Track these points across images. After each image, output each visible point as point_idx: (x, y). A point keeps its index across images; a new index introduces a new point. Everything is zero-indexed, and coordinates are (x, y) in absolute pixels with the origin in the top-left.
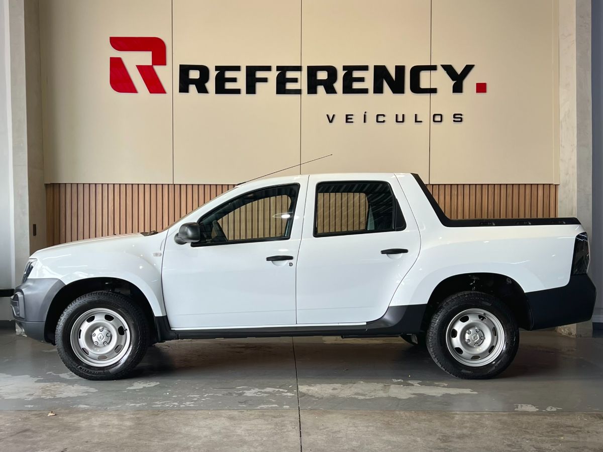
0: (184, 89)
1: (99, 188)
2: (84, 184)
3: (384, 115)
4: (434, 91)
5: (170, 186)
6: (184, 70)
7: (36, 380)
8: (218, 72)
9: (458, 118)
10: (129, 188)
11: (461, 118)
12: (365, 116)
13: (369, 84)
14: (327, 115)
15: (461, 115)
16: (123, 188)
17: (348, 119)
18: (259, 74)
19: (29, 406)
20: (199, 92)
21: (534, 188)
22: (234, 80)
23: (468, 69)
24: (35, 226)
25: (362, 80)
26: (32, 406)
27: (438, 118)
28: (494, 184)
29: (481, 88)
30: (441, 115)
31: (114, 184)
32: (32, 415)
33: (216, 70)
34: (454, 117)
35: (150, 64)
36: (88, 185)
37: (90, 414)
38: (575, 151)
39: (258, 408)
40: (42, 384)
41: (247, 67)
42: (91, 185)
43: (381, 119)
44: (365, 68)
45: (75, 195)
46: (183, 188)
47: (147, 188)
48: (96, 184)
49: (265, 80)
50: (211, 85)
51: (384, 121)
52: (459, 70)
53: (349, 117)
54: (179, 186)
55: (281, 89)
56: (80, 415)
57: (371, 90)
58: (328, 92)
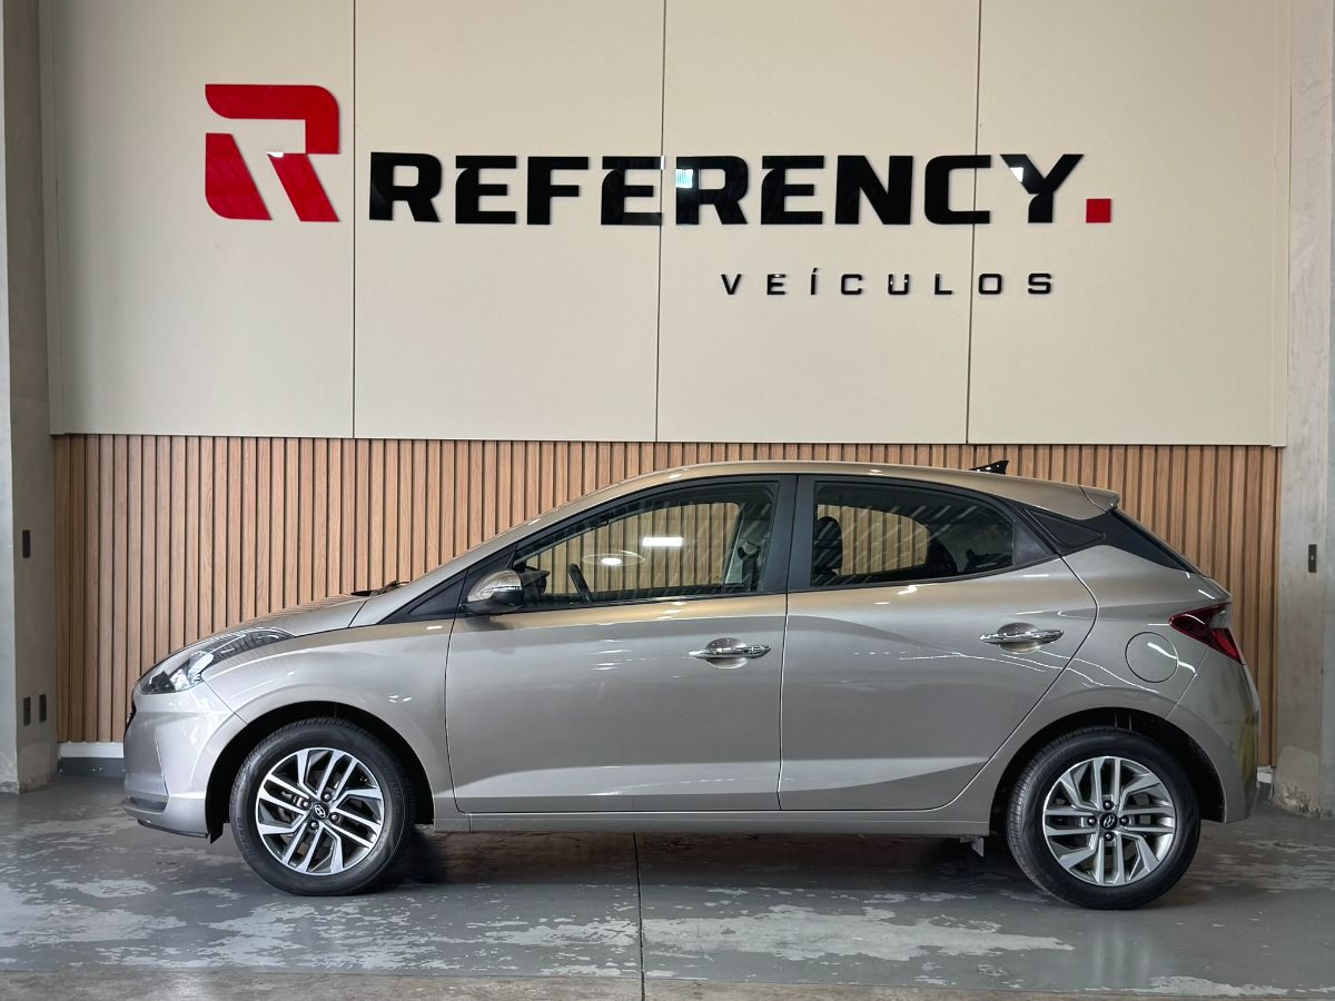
0: (380, 211)
1: (179, 446)
2: (142, 436)
3: (859, 277)
4: (982, 217)
5: (346, 443)
6: (383, 165)
7: (22, 899)
8: (462, 170)
9: (1040, 284)
10: (250, 447)
11: (1048, 285)
12: (814, 277)
13: (825, 199)
14: (724, 277)
15: (1048, 276)
16: (235, 445)
17: (773, 286)
18: (560, 177)
19: (7, 960)
20: (417, 218)
21: (1224, 456)
22: (501, 190)
23: (1068, 163)
24: (26, 535)
25: (807, 190)
26: (14, 960)
27: (991, 284)
28: (1126, 446)
29: (1099, 211)
30: (999, 277)
31: (214, 438)
32: (11, 982)
33: (457, 167)
34: (1031, 283)
35: (301, 149)
36: (154, 438)
37: (148, 982)
38: (1326, 366)
39: (546, 972)
40: (41, 910)
41: (530, 158)
42: (160, 440)
43: (852, 285)
44: (816, 162)
45: (121, 464)
46: (378, 448)
47: (292, 447)
48: (171, 437)
49: (572, 191)
50: (445, 202)
51: (859, 292)
52: (1045, 169)
53: (775, 281)
54: (367, 443)
55: (613, 213)
56: (125, 983)
57: (830, 212)
58: (725, 220)
